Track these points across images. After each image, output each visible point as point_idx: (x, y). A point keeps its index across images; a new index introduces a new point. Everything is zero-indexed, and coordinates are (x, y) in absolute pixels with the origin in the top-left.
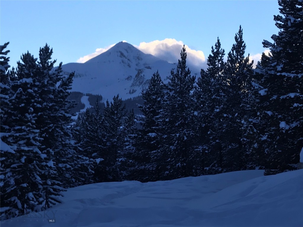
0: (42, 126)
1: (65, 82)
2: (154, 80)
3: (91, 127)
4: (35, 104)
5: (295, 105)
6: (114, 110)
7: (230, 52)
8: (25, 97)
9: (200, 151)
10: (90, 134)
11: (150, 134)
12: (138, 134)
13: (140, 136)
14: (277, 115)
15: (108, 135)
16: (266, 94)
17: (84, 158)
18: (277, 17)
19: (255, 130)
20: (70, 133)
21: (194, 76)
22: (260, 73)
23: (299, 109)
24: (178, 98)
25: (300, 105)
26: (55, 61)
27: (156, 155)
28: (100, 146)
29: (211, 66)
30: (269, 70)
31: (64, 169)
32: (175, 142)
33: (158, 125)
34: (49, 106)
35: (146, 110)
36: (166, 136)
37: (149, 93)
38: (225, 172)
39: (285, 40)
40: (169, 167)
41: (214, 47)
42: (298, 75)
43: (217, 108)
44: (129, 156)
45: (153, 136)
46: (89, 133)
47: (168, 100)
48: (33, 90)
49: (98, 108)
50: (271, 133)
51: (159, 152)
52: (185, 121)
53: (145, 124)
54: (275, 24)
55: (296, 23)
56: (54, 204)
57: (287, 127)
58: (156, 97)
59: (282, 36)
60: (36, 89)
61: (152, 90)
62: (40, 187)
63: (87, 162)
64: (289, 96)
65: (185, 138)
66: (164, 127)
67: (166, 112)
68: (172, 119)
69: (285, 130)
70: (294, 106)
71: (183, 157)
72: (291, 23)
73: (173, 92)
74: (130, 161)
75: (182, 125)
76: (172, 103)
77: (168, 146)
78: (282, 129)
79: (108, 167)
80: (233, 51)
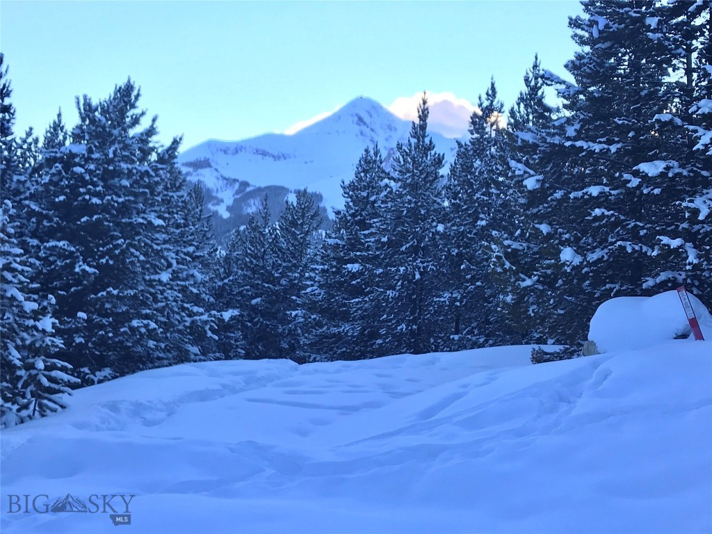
0: (101, 242)
1: (161, 156)
2: (366, 160)
3: (253, 249)
4: (87, 197)
5: (598, 212)
6: (296, 217)
7: (513, 109)
8: (67, 183)
9: (445, 302)
10: (251, 262)
11: (349, 266)
12: (332, 267)
13: (334, 270)
14: (561, 234)
15: (284, 264)
16: (537, 187)
17: (196, 309)
18: (576, 20)
19: (508, 265)
20: (172, 258)
21: (441, 155)
22: (531, 141)
23: (604, 222)
24: (408, 197)
25: (607, 213)
26: (143, 114)
27: (362, 307)
28: (266, 285)
29: (476, 135)
30: (548, 134)
31: (143, 330)
32: (397, 283)
33: (368, 249)
34: (117, 202)
35: (346, 219)
36: (381, 270)
37: (354, 186)
38: (491, 346)
39: (588, 70)
40: (383, 331)
41: (484, 96)
42: (611, 147)
43: (482, 219)
44: (312, 307)
45: (354, 270)
46: (248, 260)
47: (390, 199)
48: (86, 170)
49: (266, 213)
50: (546, 273)
51: (366, 302)
52: (419, 242)
53: (344, 246)
54: (572, 37)
55: (611, 30)
56: (54, 411)
57: (577, 260)
58: (368, 193)
59: (582, 61)
60: (92, 167)
61: (361, 180)
62: (22, 373)
63: (205, 317)
64: (587, 192)
65: (418, 276)
66: (377, 253)
67: (384, 224)
68: (394, 238)
69: (571, 267)
70: (593, 215)
71: (412, 313)
72: (600, 32)
73: (399, 184)
74: (313, 317)
75: (414, 250)
76: (395, 206)
77: (382, 290)
78: (564, 264)
79: (282, 326)
80: (519, 104)
